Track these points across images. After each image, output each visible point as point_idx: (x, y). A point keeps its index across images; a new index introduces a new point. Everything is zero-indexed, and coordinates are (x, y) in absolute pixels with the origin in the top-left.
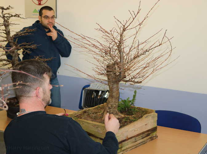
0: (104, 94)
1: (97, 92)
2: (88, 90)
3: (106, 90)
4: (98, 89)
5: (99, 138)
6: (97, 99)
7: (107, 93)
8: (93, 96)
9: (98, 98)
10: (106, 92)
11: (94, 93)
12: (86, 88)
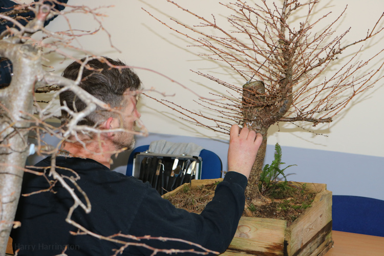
0: (187, 167)
1: (169, 161)
2: (146, 158)
3: (191, 157)
4: (169, 154)
5: (243, 251)
6: (168, 178)
7: (194, 163)
8: (158, 172)
9: (170, 177)
10: (192, 161)
11: (161, 163)
12: (141, 153)
